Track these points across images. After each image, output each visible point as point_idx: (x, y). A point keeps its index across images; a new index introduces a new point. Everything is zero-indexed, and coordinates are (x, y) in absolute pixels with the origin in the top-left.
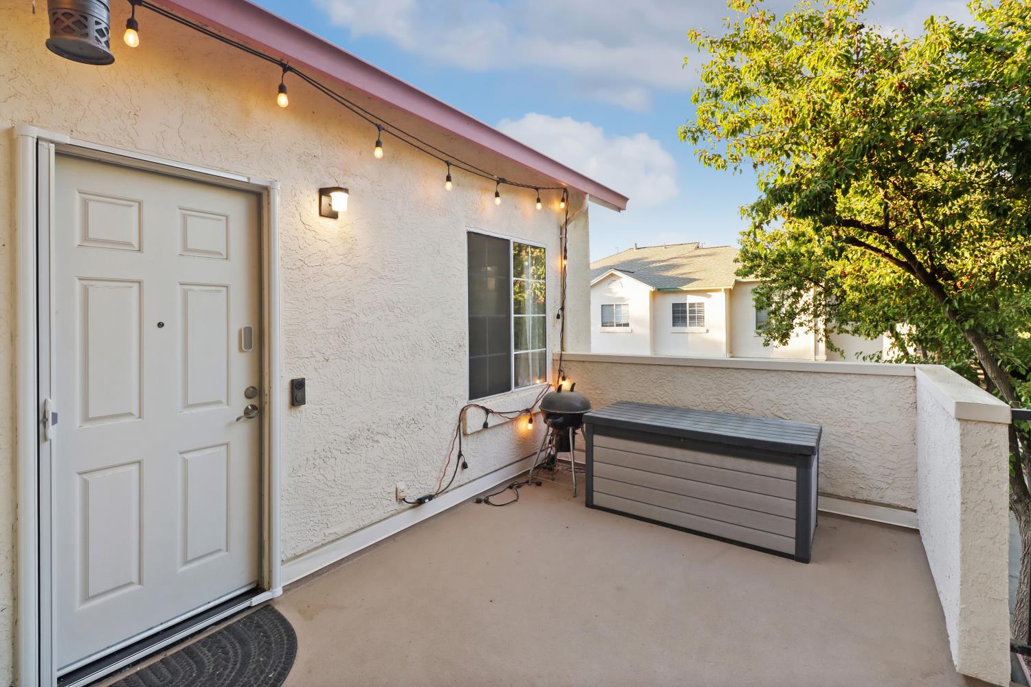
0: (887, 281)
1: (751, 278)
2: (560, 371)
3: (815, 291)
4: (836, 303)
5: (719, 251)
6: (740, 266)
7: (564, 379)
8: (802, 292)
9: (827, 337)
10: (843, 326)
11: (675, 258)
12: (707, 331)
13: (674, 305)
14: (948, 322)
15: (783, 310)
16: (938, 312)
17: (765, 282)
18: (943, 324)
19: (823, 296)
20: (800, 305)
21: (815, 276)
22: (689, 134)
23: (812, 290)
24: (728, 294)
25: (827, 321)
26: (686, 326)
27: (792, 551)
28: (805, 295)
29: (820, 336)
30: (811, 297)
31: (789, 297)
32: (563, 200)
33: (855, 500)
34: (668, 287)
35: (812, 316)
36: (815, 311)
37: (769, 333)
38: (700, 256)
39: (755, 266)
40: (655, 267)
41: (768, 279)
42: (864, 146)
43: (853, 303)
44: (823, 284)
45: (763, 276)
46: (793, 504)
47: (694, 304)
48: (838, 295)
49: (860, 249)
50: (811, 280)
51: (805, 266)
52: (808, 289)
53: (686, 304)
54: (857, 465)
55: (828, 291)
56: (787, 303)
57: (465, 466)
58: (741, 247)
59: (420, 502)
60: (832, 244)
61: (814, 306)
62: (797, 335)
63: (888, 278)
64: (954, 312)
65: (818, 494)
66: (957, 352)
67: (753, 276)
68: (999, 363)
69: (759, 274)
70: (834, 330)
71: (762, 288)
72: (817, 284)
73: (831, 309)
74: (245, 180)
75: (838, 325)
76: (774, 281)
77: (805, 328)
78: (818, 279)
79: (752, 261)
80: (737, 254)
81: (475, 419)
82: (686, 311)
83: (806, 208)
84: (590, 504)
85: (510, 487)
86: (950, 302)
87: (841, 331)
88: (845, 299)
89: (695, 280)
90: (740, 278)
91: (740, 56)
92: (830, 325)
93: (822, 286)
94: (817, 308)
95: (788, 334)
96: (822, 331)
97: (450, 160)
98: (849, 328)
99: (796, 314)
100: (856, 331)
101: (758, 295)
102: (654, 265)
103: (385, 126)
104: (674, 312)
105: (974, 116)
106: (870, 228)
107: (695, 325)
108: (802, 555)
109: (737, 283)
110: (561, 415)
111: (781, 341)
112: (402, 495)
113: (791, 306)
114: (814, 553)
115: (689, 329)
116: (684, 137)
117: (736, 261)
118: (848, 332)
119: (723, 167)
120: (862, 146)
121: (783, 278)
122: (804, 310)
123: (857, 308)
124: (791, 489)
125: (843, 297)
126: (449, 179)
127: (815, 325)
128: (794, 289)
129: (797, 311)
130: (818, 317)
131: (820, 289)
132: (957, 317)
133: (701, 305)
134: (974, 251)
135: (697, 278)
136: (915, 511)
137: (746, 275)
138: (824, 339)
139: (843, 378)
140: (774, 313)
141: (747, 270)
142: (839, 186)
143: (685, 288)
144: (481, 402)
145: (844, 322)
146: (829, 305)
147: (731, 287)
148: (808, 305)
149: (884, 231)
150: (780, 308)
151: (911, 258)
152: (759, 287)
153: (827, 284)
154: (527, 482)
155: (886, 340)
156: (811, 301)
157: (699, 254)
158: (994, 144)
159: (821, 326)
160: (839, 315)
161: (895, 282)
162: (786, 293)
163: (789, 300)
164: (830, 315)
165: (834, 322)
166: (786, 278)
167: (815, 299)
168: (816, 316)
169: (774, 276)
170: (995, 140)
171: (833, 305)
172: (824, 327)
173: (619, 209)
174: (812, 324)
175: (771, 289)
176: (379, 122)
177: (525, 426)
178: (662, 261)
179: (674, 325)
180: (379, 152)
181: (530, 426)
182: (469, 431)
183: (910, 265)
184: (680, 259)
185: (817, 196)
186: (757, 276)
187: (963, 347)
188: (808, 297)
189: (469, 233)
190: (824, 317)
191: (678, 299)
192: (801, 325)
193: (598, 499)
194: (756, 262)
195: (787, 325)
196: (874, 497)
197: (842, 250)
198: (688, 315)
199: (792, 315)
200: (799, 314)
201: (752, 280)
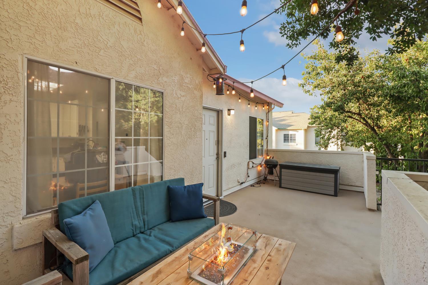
0: (360, 129)
1: (314, 125)
2: (267, 154)
3: (337, 130)
4: (345, 135)
5: (301, 115)
6: (310, 121)
7: (268, 156)
8: (333, 131)
9: (342, 147)
10: (347, 143)
11: (284, 117)
12: (297, 145)
13: (284, 135)
14: (378, 142)
15: (326, 137)
16: (376, 138)
17: (319, 127)
18: (377, 142)
19: (340, 132)
20: (332, 135)
21: (338, 125)
22: (302, 85)
23: (336, 130)
24: (305, 131)
25: (342, 141)
26: (289, 142)
27: (333, 194)
28: (334, 132)
29: (339, 147)
30: (336, 132)
31: (328, 132)
32: (268, 106)
33: (348, 185)
34: (282, 128)
35: (336, 139)
36: (337, 138)
37: (321, 145)
38: (294, 116)
39: (316, 121)
40: (277, 120)
41: (320, 126)
42: (352, 93)
43: (351, 135)
44: (340, 128)
45: (319, 124)
46: (334, 183)
47: (292, 134)
48: (346, 132)
49: (352, 119)
50: (336, 126)
51: (334, 121)
52: (335, 130)
53: (289, 134)
54: (349, 177)
55: (342, 130)
56: (327, 135)
57: (249, 176)
58: (311, 114)
59: (242, 183)
60: (343, 118)
61: (337, 136)
62: (331, 146)
63: (361, 128)
64: (380, 139)
65: (339, 184)
66: (382, 151)
67: (315, 124)
68: (394, 154)
69: (317, 124)
70: (344, 144)
71: (318, 129)
72: (338, 128)
73: (343, 137)
74: (219, 109)
75: (346, 143)
76: (323, 126)
77: (334, 144)
78: (339, 126)
79: (315, 119)
80: (309, 116)
81: (251, 165)
82: (289, 137)
83: (336, 109)
84: (280, 187)
85: (257, 184)
86: (378, 135)
87: (347, 145)
88: (348, 134)
89: (292, 125)
90: (310, 125)
91: (317, 62)
92: (343, 143)
93: (340, 129)
94: (338, 136)
95: (327, 146)
96: (340, 145)
97: (249, 100)
98: (350, 144)
99: (330, 139)
100: (352, 145)
101: (316, 132)
102: (276, 119)
103: (241, 95)
104: (284, 137)
105: (381, 87)
106: (355, 114)
107: (292, 142)
108: (336, 195)
109: (308, 127)
110: (271, 165)
111: (325, 148)
112: (239, 181)
113: (328, 136)
114: (338, 195)
115: (290, 144)
116: (300, 86)
117: (309, 119)
118: (349, 145)
119: (311, 95)
120: (351, 93)
121: (326, 126)
122: (333, 137)
123: (352, 136)
124: (333, 180)
125: (347, 133)
126: (249, 104)
127: (337, 143)
128: (330, 129)
129: (331, 137)
130: (339, 140)
131: (339, 130)
132: (381, 140)
133: (295, 135)
134: (387, 120)
135: (293, 125)
136: (363, 187)
137: (312, 124)
138: (340, 148)
139: (346, 155)
140: (322, 138)
141: (313, 122)
142: (345, 103)
143: (288, 128)
144: (252, 160)
145: (348, 142)
146: (343, 136)
147: (306, 128)
148: (335, 136)
149: (359, 114)
150: (324, 136)
151: (367, 122)
152: (317, 128)
153: (342, 128)
154: (261, 183)
155: (363, 148)
156: (336, 134)
157: (294, 115)
158: (386, 95)
159: (339, 143)
160: (346, 139)
161: (363, 129)
162: (327, 131)
163: (328, 133)
164: (343, 139)
165: (344, 142)
166: (327, 126)
167: (337, 133)
168: (338, 139)
169: (323, 125)
170: (386, 94)
171: (344, 136)
172: (341, 143)
173: (281, 107)
174: (336, 143)
175: (321, 129)
176: (240, 94)
177: (259, 168)
178: (279, 118)
179: (284, 142)
180: (240, 101)
181: (261, 168)
182: (250, 168)
183: (367, 124)
184: (286, 117)
185: (339, 106)
186: (316, 125)
187: (384, 149)
188: (335, 132)
189: (250, 117)
190: (340, 140)
191: (286, 132)
192: (332, 142)
193: (283, 185)
194: (316, 120)
195: (327, 143)
196: (353, 184)
197: (346, 120)
198: (290, 138)
199: (329, 139)
200: (331, 138)
201: (315, 126)
